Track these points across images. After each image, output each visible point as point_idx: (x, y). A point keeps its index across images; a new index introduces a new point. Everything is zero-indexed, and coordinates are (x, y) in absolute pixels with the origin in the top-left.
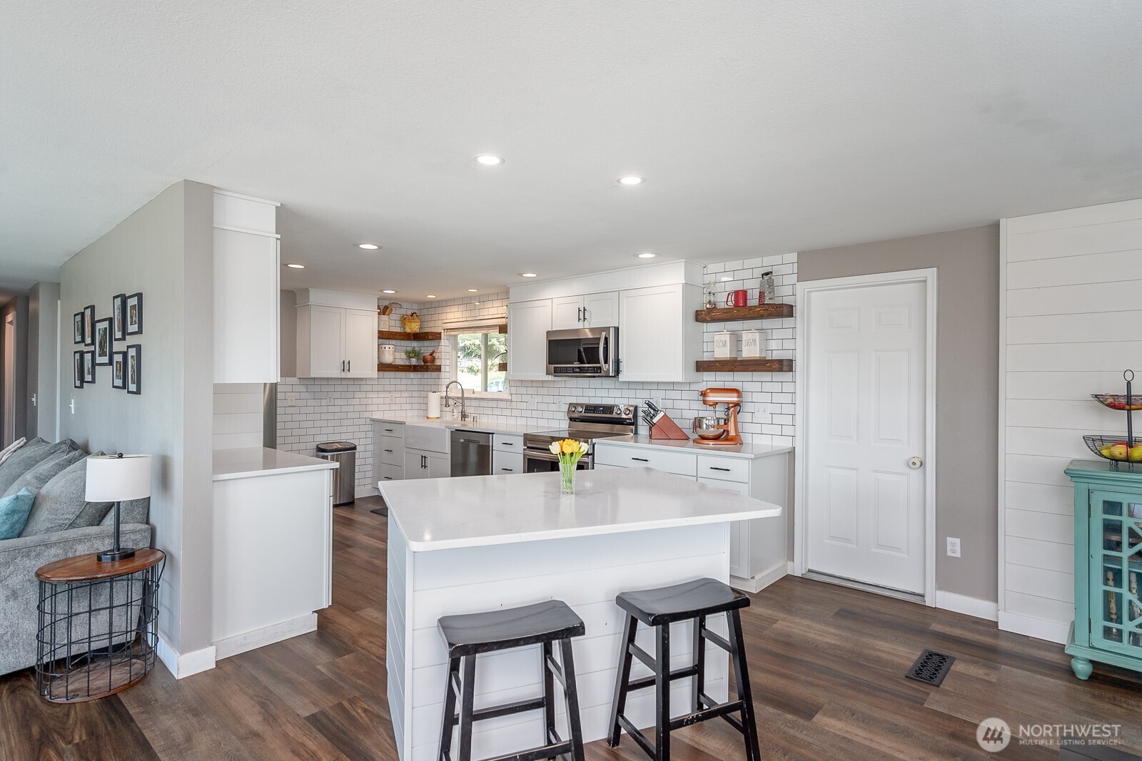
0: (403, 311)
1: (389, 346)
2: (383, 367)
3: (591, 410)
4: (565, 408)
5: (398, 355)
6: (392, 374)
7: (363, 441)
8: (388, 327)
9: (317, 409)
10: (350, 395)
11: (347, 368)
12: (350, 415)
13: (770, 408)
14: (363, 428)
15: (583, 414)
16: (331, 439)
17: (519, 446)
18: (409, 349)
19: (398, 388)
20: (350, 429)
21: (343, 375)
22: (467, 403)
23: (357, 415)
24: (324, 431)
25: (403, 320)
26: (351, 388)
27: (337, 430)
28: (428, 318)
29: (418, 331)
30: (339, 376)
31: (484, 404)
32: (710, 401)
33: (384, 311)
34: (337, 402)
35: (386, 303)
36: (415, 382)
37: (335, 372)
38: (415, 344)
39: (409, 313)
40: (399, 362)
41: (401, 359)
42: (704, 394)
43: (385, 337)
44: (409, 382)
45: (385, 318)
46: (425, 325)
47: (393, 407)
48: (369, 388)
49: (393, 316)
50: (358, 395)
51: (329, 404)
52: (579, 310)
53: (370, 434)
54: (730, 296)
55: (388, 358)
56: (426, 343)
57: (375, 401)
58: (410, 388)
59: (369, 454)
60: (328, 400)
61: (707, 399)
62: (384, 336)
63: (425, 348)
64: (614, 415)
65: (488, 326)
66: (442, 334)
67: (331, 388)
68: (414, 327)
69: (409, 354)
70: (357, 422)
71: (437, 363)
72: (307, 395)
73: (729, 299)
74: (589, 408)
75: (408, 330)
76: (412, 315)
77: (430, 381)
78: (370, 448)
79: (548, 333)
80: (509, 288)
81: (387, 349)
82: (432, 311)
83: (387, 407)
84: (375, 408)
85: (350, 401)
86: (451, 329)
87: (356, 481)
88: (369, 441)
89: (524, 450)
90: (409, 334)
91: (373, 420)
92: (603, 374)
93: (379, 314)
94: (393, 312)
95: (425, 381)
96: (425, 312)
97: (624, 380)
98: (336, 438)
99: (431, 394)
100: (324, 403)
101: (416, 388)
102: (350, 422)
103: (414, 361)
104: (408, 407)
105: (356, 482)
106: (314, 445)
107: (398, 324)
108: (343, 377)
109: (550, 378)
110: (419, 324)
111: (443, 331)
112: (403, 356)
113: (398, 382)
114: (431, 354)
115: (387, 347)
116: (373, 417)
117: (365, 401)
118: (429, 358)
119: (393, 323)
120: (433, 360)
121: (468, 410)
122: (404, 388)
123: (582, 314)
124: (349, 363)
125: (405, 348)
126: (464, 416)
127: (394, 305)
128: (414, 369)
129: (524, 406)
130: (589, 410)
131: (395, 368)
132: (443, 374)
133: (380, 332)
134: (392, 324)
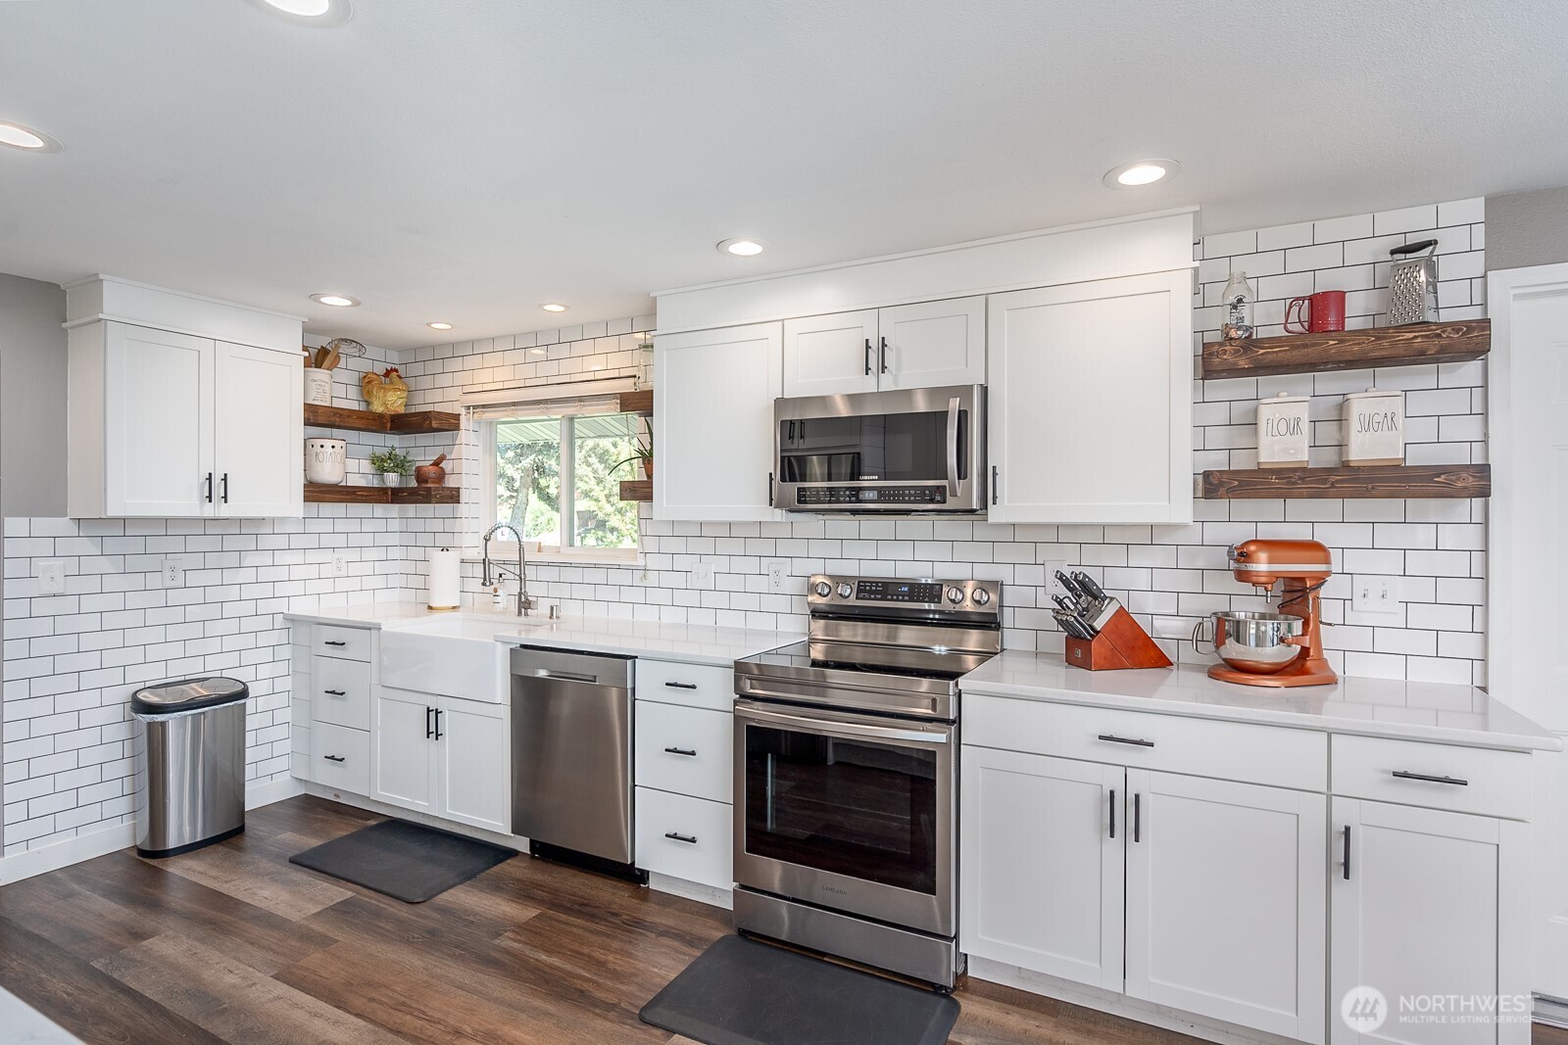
0: (365, 366)
1: (333, 442)
2: (317, 492)
3: (876, 592)
4: (794, 586)
5: (352, 465)
6: (338, 508)
7: (265, 671)
8: (329, 399)
9: (134, 601)
10: (232, 559)
11: (218, 491)
12: (230, 609)
13: (1401, 588)
14: (265, 639)
15: (852, 601)
16: (177, 671)
17: (718, 691)
18: (379, 451)
19: (354, 540)
20: (230, 643)
21: (209, 511)
22: (530, 572)
23: (248, 608)
24: (153, 653)
25: (366, 383)
26: (230, 543)
27: (193, 648)
28: (427, 382)
29: (402, 410)
30: (196, 513)
31: (570, 575)
32: (1258, 574)
33: (319, 359)
34: (193, 578)
35: (324, 341)
36: (395, 525)
37: (190, 504)
38: (394, 442)
39: (380, 369)
40: (354, 481)
41: (360, 473)
42: (1242, 555)
43: (321, 420)
44: (380, 525)
45: (320, 375)
46: (419, 398)
47: (341, 585)
48: (281, 542)
49: (341, 374)
50: (250, 559)
51: (169, 583)
52: (868, 347)
53: (285, 652)
54: (1295, 309)
55: (329, 471)
56: (423, 439)
57: (297, 573)
58: (381, 539)
59: (281, 700)
60: (167, 573)
61: (1253, 567)
62: (319, 418)
63: (421, 450)
64: (946, 605)
65: (580, 399)
66: (463, 419)
67: (176, 544)
68: (391, 402)
69: (380, 464)
70: (248, 625)
71: (450, 482)
72: (104, 565)
73: (1293, 317)
74: (865, 587)
75: (378, 407)
76: (388, 374)
77: (437, 525)
78: (286, 684)
79: (780, 403)
80: (655, 299)
81: (328, 449)
82: (437, 366)
83: (327, 586)
84: (297, 588)
85: (229, 576)
86: (484, 406)
87: (247, 766)
88: (282, 668)
89: (736, 703)
90: (381, 416)
91: (293, 621)
92: (951, 503)
93: (307, 364)
94: (342, 363)
95: (418, 525)
96: (417, 369)
97: (1003, 520)
98: (193, 668)
99: (437, 555)
100: (154, 580)
101: (395, 539)
102: (231, 626)
103: (392, 480)
104: (379, 582)
105: (249, 772)
106: (125, 693)
107: (353, 392)
108: (211, 515)
109: (779, 515)
110: (405, 394)
111: (463, 412)
112: (366, 466)
113: (354, 526)
114: (437, 463)
115: (328, 443)
116: (291, 612)
117: (266, 574)
118: (432, 471)
119: (340, 391)
120: (441, 476)
121: (532, 590)
122: (368, 540)
123: (876, 355)
124: (225, 479)
125: (369, 450)
126: (525, 605)
127: (344, 348)
128: (396, 496)
129: (678, 580)
130: (871, 592)
131: (348, 493)
132: (463, 509)
133: (309, 408)
134: (337, 389)
